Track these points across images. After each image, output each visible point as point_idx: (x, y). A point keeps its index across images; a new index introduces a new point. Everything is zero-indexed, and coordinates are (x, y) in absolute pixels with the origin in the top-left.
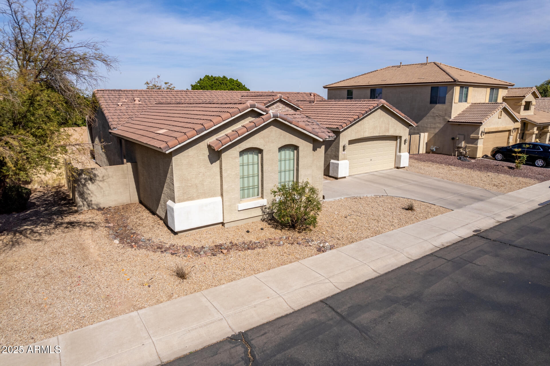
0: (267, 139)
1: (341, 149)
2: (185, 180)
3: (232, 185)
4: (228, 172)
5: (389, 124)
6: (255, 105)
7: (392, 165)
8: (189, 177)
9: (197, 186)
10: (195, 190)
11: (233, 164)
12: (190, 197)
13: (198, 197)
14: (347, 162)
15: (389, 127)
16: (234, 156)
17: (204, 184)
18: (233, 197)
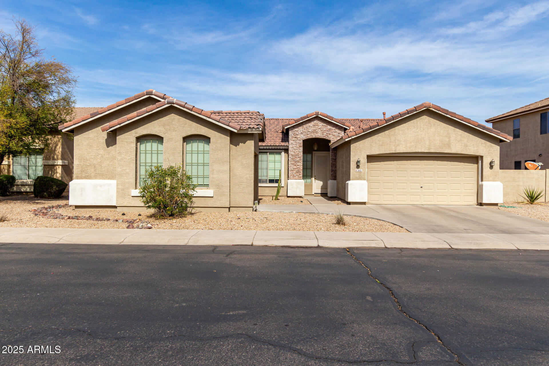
0: (168, 127)
1: (353, 165)
2: (84, 159)
3: (126, 169)
4: (123, 156)
5: (449, 138)
6: (152, 92)
7: (473, 201)
8: (88, 157)
9: (95, 167)
10: (93, 170)
11: (128, 148)
12: (88, 176)
13: (96, 177)
14: (364, 183)
15: (449, 141)
16: (129, 140)
17: (102, 165)
18: (127, 181)
